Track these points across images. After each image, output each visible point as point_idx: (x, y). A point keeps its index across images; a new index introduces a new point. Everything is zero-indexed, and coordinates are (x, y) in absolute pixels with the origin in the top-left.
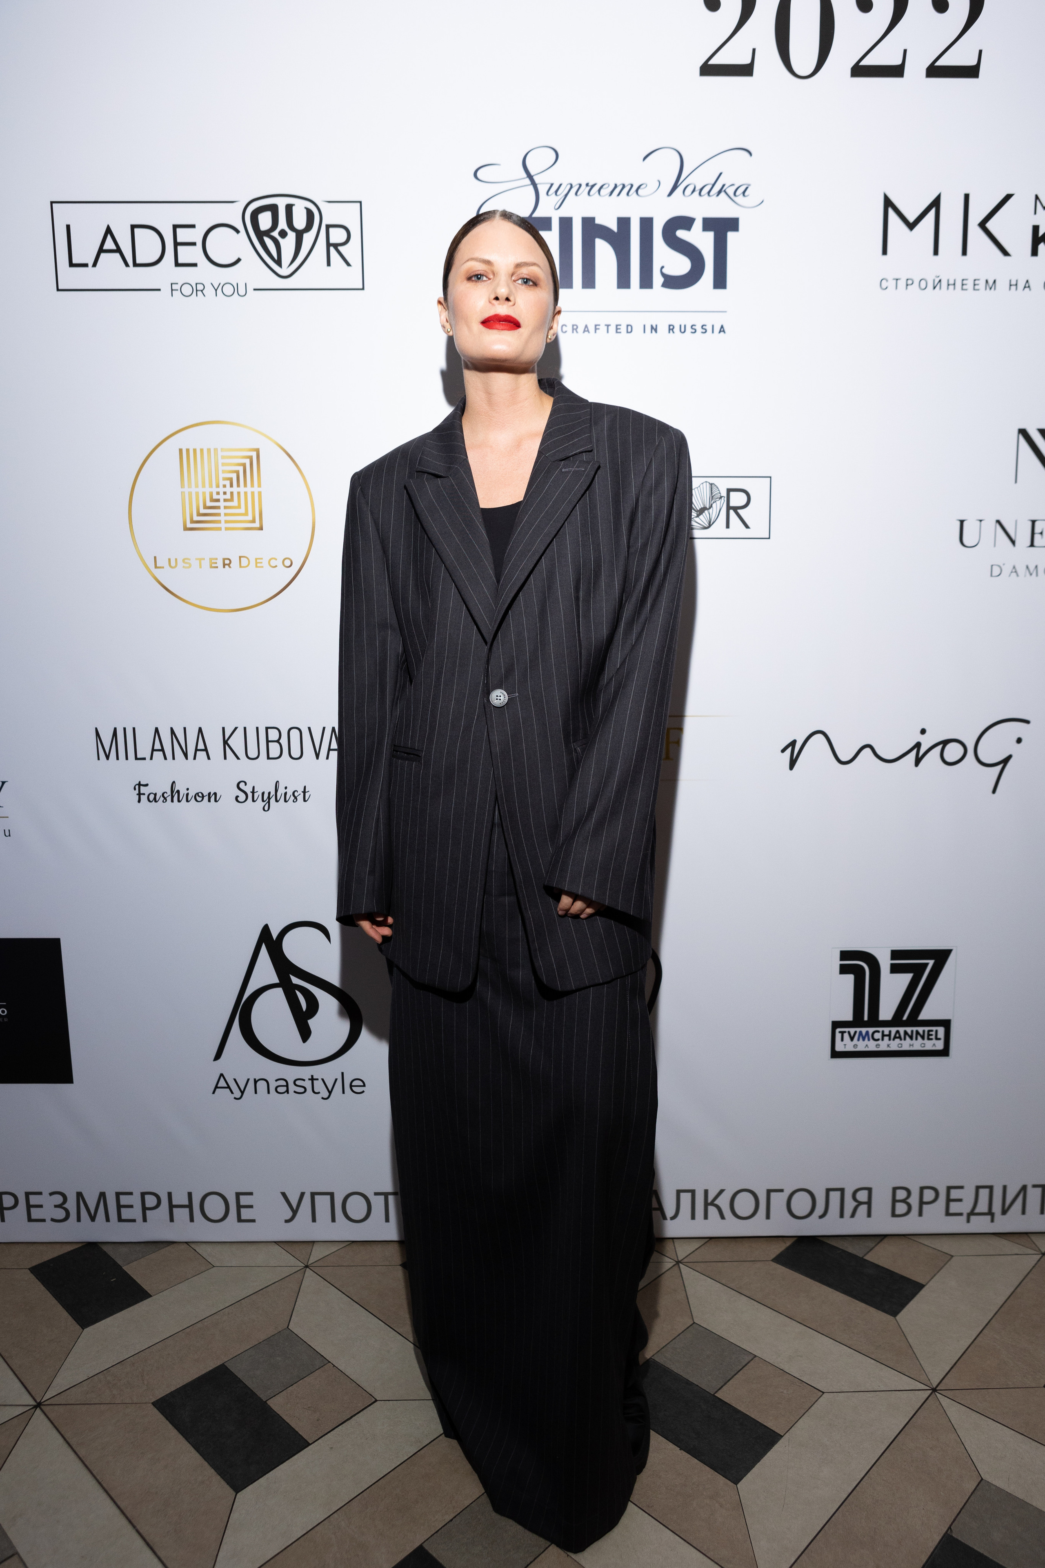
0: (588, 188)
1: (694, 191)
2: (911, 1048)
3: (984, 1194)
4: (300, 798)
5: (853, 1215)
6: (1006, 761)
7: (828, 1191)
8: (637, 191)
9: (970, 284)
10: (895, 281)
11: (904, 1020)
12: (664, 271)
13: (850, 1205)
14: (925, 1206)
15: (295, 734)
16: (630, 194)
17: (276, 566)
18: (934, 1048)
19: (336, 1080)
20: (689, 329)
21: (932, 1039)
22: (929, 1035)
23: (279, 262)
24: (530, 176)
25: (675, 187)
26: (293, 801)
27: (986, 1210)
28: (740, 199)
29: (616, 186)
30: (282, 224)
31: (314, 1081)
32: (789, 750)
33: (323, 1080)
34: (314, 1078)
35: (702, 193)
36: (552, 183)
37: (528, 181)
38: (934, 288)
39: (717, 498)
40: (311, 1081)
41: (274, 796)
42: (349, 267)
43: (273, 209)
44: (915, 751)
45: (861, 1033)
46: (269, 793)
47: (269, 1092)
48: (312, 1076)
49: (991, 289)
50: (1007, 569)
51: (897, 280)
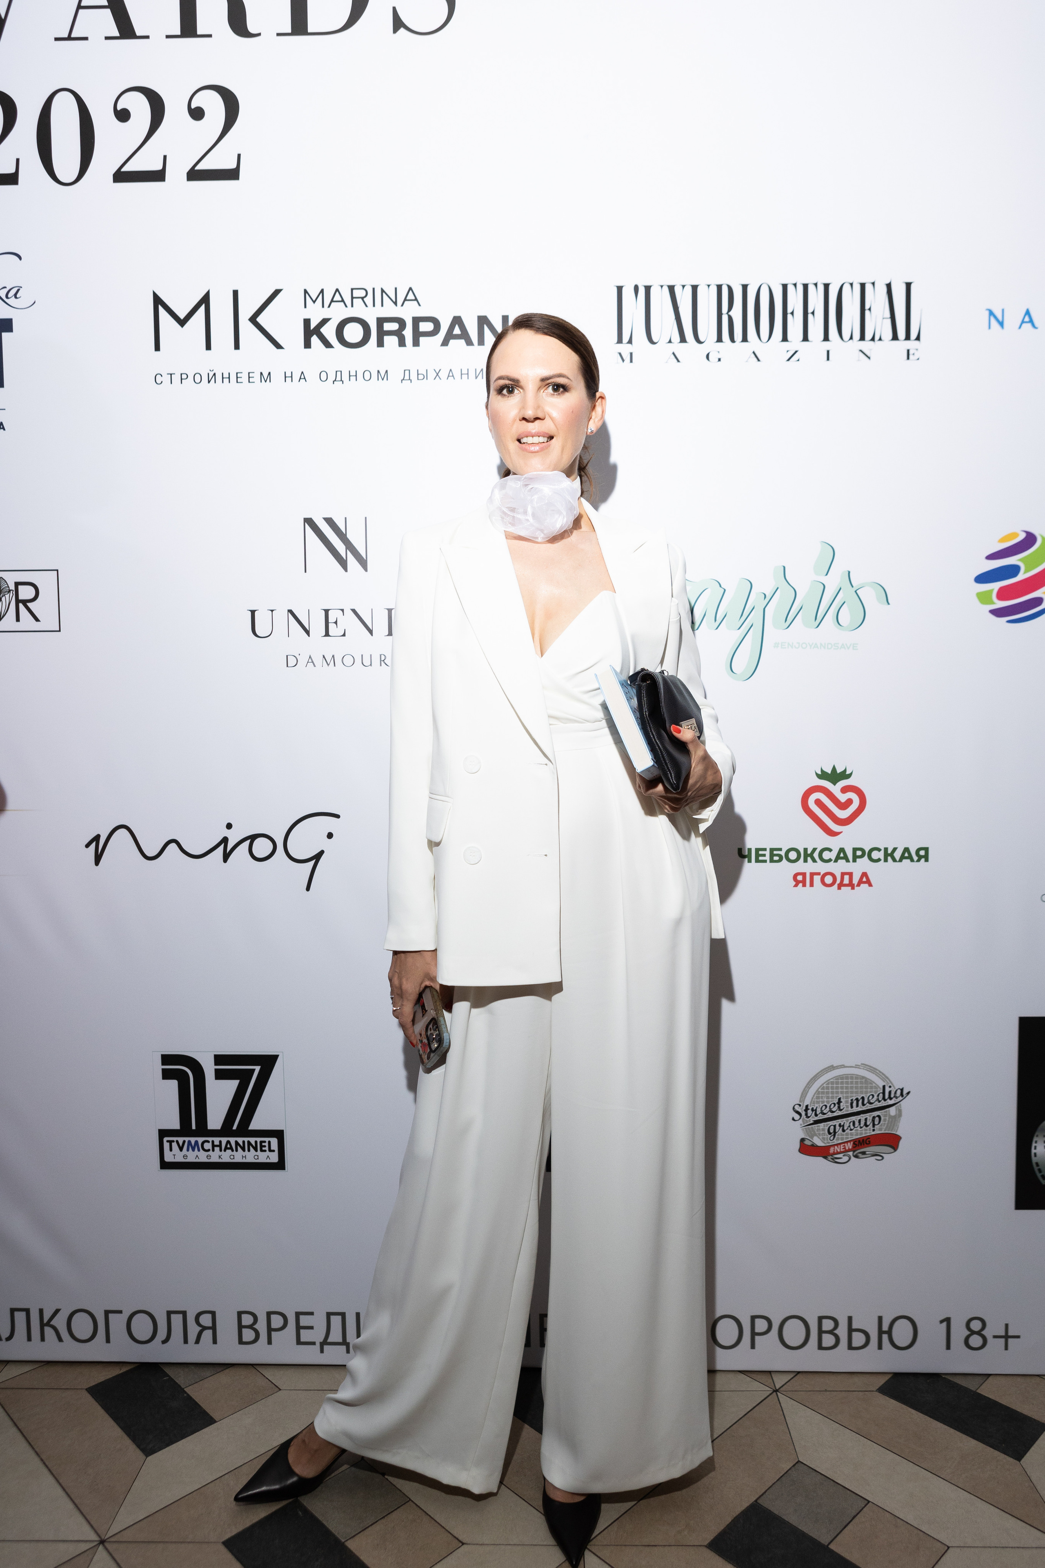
2: (244, 1160)
3: (336, 1321)
5: (197, 1341)
6: (318, 857)
7: (169, 1313)
9: (244, 378)
10: (170, 375)
11: (234, 1130)
13: (193, 1329)
14: (273, 1333)
18: (268, 1161)
21: (265, 1151)
22: (262, 1146)
27: (341, 1340)
28: (12, 301)
38: (209, 382)
39: (6, 592)
44: (222, 846)
49: (266, 381)
50: (303, 660)
51: (171, 374)
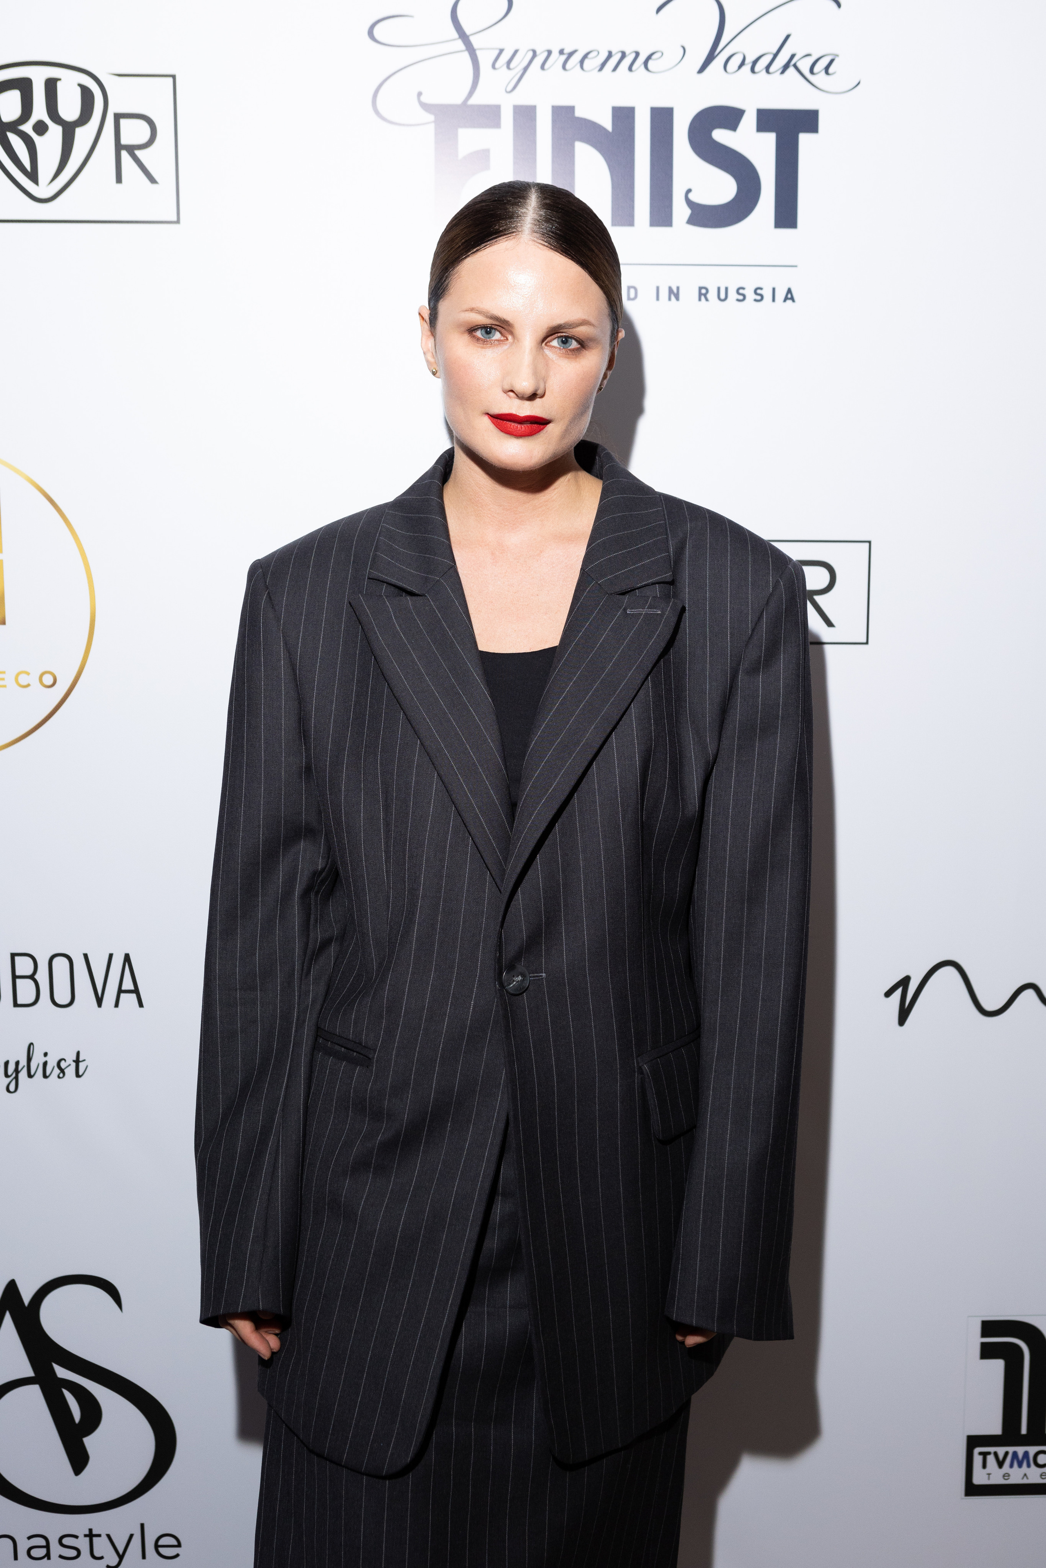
0: (564, 57)
1: (743, 64)
4: (70, 1071)
8: (646, 63)
12: (691, 196)
15: (60, 965)
16: (634, 68)
17: (28, 685)
19: (131, 1536)
20: (732, 295)
23: (33, 176)
24: (463, 36)
25: (710, 58)
26: (59, 1077)
28: (819, 79)
29: (610, 55)
30: (40, 111)
31: (95, 1539)
32: (899, 992)
33: (109, 1536)
34: (94, 1532)
35: (757, 69)
36: (501, 47)
37: (460, 45)
40: (87, 1539)
41: (25, 1070)
42: (155, 185)
43: (24, 86)
45: (1015, 1454)
46: (17, 1063)
47: (16, 1558)
48: (91, 1530)
